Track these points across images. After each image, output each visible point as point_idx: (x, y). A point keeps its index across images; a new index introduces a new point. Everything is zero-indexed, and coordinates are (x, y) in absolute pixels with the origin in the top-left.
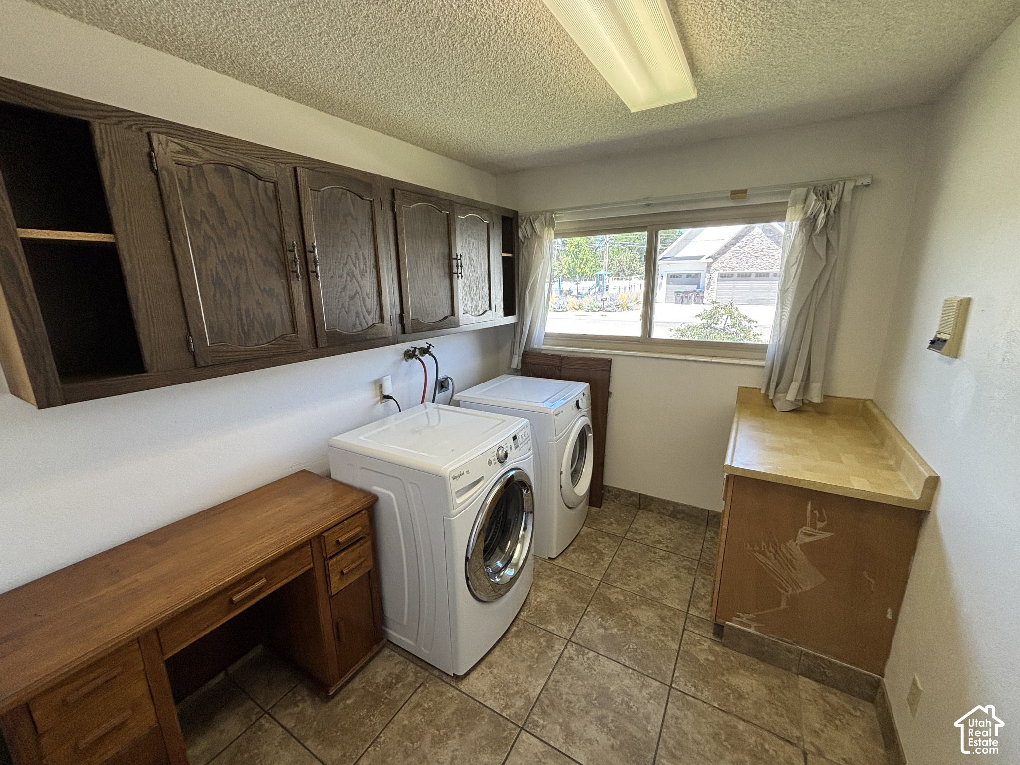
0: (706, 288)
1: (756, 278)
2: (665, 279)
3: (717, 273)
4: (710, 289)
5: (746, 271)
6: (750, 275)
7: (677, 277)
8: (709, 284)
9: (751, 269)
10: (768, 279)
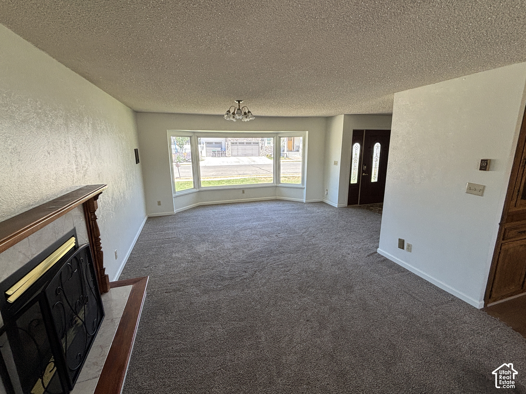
0: (226, 149)
1: (246, 145)
2: (205, 145)
3: (230, 142)
4: (228, 150)
5: (242, 141)
6: (243, 143)
7: (210, 144)
8: (227, 147)
9: (244, 140)
10: (250, 145)
